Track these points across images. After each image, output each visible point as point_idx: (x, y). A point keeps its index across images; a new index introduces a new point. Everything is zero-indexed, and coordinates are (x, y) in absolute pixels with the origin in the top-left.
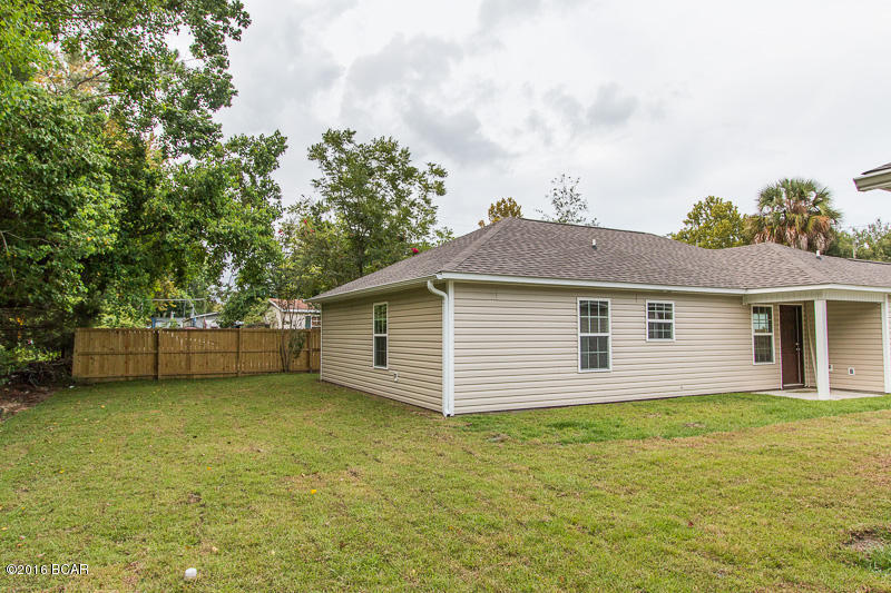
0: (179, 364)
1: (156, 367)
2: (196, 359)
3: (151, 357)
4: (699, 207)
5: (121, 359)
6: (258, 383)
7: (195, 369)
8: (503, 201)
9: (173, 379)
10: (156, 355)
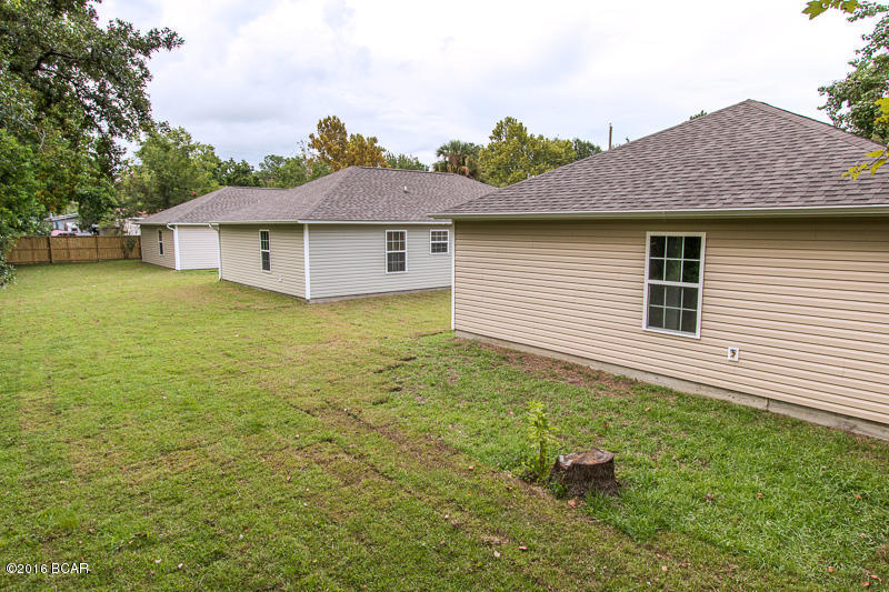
0: (63, 255)
1: (50, 256)
2: (72, 252)
3: (46, 252)
4: (500, 126)
5: (30, 253)
6: (110, 264)
7: (72, 257)
8: (329, 118)
9: (61, 263)
10: (50, 251)
